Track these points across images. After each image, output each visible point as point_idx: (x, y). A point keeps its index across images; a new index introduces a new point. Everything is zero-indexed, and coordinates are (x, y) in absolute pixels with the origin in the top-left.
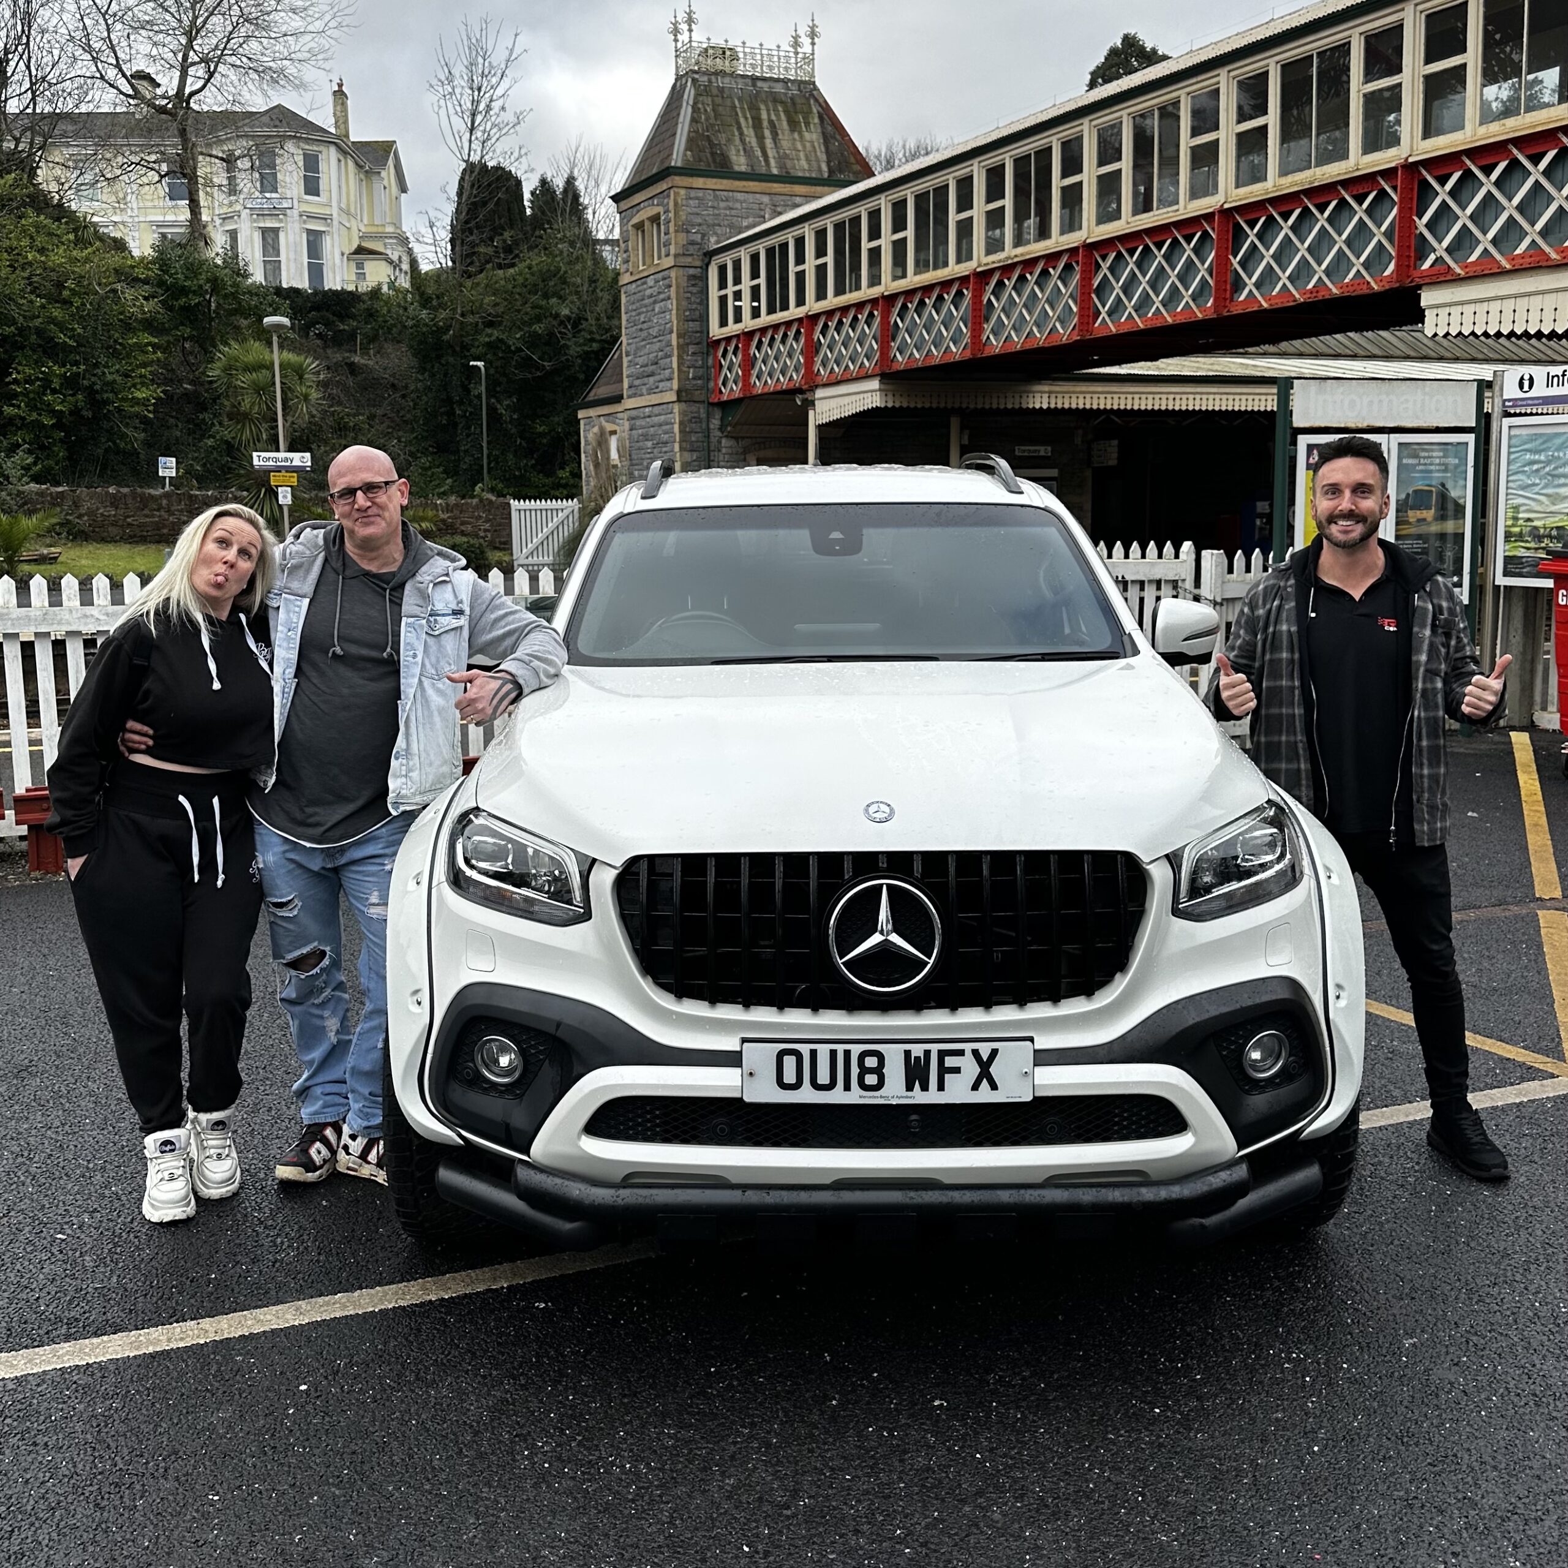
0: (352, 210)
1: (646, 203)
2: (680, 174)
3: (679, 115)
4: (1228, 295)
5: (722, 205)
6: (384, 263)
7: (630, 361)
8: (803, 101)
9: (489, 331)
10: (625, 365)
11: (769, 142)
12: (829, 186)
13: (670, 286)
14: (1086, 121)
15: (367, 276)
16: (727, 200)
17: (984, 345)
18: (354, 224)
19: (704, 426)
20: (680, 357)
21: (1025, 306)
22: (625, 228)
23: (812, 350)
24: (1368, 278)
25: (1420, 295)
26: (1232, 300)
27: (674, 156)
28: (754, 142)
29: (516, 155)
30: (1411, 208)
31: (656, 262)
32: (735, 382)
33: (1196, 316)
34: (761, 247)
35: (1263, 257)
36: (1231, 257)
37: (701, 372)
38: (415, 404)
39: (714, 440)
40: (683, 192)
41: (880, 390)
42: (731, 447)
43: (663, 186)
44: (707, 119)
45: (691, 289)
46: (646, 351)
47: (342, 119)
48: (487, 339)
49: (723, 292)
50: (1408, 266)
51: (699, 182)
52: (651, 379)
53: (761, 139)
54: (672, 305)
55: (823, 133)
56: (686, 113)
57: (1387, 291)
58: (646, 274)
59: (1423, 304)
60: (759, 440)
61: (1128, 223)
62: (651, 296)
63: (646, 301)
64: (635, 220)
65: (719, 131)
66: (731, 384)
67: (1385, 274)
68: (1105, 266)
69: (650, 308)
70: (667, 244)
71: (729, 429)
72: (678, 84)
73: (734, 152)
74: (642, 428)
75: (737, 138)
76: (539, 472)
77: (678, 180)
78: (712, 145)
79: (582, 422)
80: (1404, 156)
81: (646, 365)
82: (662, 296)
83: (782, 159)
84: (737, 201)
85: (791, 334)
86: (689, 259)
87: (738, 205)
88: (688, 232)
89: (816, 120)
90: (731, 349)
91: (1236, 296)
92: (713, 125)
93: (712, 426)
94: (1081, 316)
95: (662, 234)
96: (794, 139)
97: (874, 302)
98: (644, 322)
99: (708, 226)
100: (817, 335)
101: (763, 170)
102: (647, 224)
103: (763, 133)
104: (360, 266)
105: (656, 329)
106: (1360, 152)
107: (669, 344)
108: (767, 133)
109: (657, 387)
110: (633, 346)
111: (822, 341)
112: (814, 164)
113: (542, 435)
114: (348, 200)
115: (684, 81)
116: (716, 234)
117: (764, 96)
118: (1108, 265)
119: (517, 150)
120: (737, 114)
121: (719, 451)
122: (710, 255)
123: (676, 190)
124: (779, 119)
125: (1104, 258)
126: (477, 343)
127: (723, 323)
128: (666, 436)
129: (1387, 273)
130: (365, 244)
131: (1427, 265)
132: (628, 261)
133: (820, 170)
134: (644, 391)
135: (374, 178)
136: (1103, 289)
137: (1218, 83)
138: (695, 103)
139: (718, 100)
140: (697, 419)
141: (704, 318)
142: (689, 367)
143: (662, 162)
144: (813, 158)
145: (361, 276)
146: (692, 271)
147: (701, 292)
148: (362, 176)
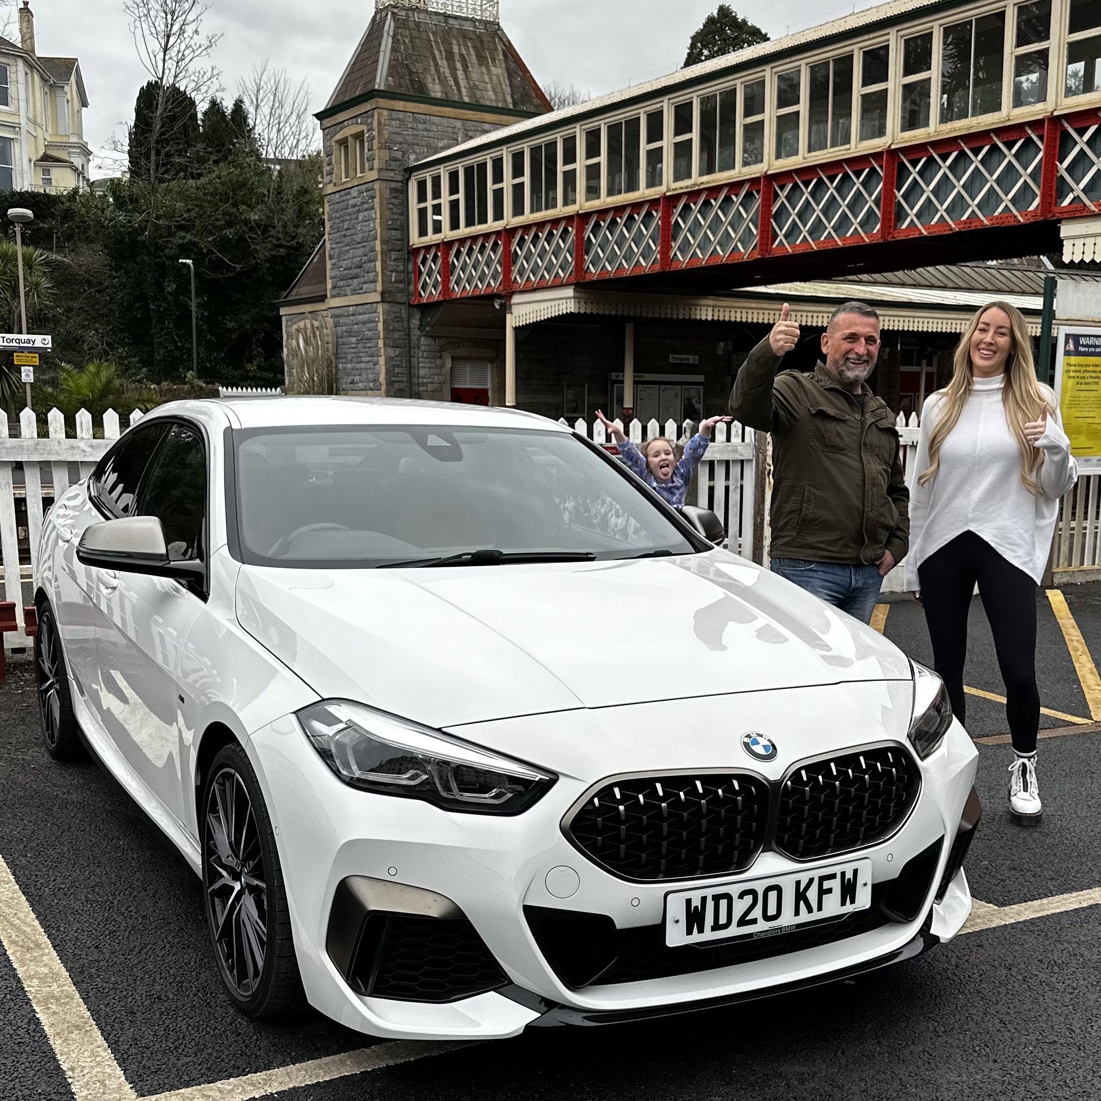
0: (39, 120)
1: (350, 122)
2: (383, 97)
3: (380, 44)
4: (892, 224)
5: (420, 126)
6: (69, 170)
7: (334, 264)
8: (490, 39)
9: (182, 234)
10: (329, 266)
11: (460, 74)
12: (514, 115)
13: (374, 197)
14: (768, 68)
15: (53, 181)
16: (425, 123)
17: (672, 260)
18: (40, 133)
19: (405, 325)
20: (383, 262)
21: (709, 227)
22: (328, 143)
23: (509, 260)
24: (1015, 212)
25: (1059, 228)
26: (895, 228)
27: (378, 80)
28: (447, 72)
29: (209, 75)
30: (1054, 155)
31: (359, 175)
32: (435, 287)
33: (864, 241)
34: (460, 166)
35: (923, 191)
36: (895, 191)
37: (402, 276)
38: (111, 299)
39: (414, 338)
40: (385, 113)
41: (574, 298)
42: (429, 345)
43: (367, 106)
44: (405, 50)
45: (393, 200)
46: (350, 255)
47: (28, 35)
48: (180, 241)
49: (422, 205)
50: (1050, 203)
51: (400, 105)
52: (356, 281)
53: (453, 70)
54: (377, 214)
55: (507, 69)
56: (386, 43)
57: (1031, 224)
58: (349, 185)
59: (1062, 235)
60: (453, 340)
61: (805, 158)
62: (354, 206)
63: (350, 210)
64: (339, 136)
65: (416, 60)
66: (430, 288)
67: (1030, 209)
68: (783, 195)
69: (353, 217)
70: (371, 159)
71: (428, 329)
72: (378, 17)
73: (430, 80)
74: (345, 324)
75: (433, 68)
76: (228, 366)
77: (382, 102)
78: (411, 73)
79: (284, 319)
80: (1050, 110)
81: (350, 269)
82: (366, 206)
83: (472, 88)
84: (433, 124)
85: (489, 245)
86: (391, 174)
87: (434, 128)
88: (390, 149)
89: (501, 57)
90: (430, 257)
91: (899, 224)
92: (411, 55)
93: (412, 326)
94: (761, 238)
95: (366, 150)
96: (482, 73)
97: (569, 219)
98: (347, 229)
99: (408, 145)
100: (514, 246)
101: (456, 98)
102: (350, 140)
103: (455, 64)
104: (46, 171)
105: (360, 236)
106: (1011, 105)
107: (373, 250)
108: (459, 65)
109: (361, 289)
110: (337, 250)
111: (519, 252)
112: (500, 96)
113: (232, 331)
114: (34, 111)
115: (384, 14)
116: (414, 152)
117: (455, 32)
118: (785, 194)
119: (210, 70)
120: (432, 47)
121: (419, 348)
122: (410, 171)
123: (380, 111)
124: (469, 54)
125: (782, 188)
126: (170, 245)
127: (423, 232)
128: (370, 333)
129: (1031, 208)
130: (49, 152)
131: (1066, 203)
132: (331, 174)
133: (505, 101)
134: (348, 292)
135: (58, 92)
136: (781, 214)
137: (888, 40)
138: (395, 35)
139: (415, 33)
140: (398, 319)
141: (405, 228)
142: (392, 272)
143: (365, 84)
144: (499, 90)
145: (48, 181)
146: (394, 185)
147: (401, 204)
148: (47, 90)
